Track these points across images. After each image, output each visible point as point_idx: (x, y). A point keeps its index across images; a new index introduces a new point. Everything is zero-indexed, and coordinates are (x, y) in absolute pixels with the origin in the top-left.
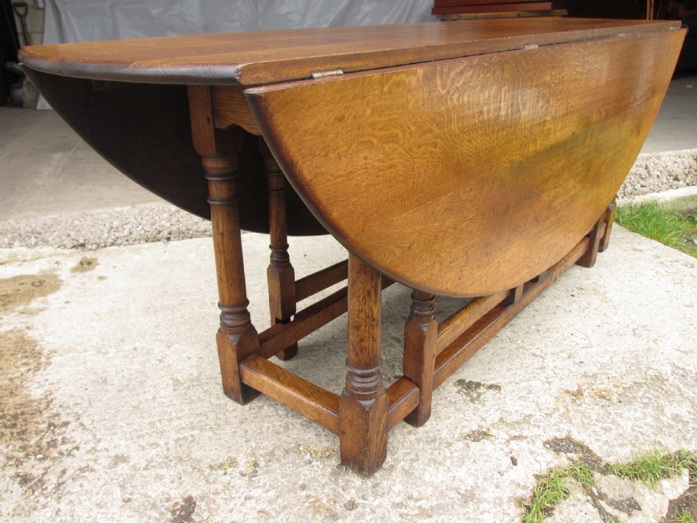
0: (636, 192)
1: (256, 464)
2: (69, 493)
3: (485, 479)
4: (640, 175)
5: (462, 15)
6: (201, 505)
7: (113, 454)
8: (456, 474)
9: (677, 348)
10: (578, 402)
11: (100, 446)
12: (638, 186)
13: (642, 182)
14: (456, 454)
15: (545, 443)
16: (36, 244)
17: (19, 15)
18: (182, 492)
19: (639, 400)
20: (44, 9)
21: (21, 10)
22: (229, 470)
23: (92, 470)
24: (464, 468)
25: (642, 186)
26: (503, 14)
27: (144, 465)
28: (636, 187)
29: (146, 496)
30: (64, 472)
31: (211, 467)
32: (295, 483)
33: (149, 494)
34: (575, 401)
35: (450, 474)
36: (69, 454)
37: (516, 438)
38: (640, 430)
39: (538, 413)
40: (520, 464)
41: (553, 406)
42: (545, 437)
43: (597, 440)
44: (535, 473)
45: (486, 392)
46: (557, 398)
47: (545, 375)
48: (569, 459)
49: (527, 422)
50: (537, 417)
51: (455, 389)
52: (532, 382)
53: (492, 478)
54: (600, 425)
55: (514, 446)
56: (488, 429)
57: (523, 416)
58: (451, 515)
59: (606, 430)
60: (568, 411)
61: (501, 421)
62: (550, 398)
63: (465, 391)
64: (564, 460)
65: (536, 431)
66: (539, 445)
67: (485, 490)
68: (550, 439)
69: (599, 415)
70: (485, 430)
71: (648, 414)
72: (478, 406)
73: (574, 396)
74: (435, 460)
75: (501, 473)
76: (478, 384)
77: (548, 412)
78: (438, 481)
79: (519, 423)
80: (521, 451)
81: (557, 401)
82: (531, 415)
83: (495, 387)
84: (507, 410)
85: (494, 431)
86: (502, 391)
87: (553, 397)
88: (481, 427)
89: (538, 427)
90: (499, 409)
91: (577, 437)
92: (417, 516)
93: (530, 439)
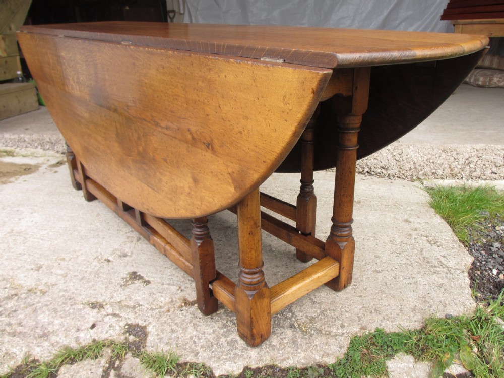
0: (484, 177)
3: (65, 330)
4: (495, 162)
5: (459, 21)
8: (55, 321)
10: (184, 308)
12: (488, 172)
13: (494, 170)
15: (127, 324)
16: (49, 149)
20: (184, 14)
21: (171, 15)
25: (493, 173)
28: (486, 172)
35: (52, 320)
37: (115, 315)
38: (196, 340)
39: (147, 306)
40: (94, 329)
41: (162, 305)
42: (132, 321)
43: (158, 335)
44: (97, 338)
45: (138, 283)
46: (172, 301)
47: (187, 285)
48: (126, 339)
49: (134, 307)
50: (143, 308)
51: (125, 276)
52: (172, 287)
53: (70, 330)
54: (174, 327)
55: (106, 319)
56: (106, 304)
57: (136, 304)
58: (22, 340)
59: (173, 331)
60: (169, 311)
61: (120, 302)
62: (168, 300)
63: (128, 279)
64: (122, 338)
65: (131, 316)
66: (122, 324)
67: (58, 335)
68: (134, 323)
69: (184, 320)
70: (104, 304)
71: (217, 333)
72: (120, 289)
73: (186, 304)
74: (56, 309)
75: (78, 330)
76: (141, 277)
77: (154, 308)
78: (43, 320)
79: (128, 307)
80: (107, 323)
81: (170, 303)
82: (141, 305)
83: (148, 282)
84: (133, 297)
85: (108, 306)
86: (148, 286)
87: (170, 300)
88: (104, 301)
89: (136, 313)
90: (129, 295)
91: (149, 329)
92: (9, 333)
93: (121, 319)
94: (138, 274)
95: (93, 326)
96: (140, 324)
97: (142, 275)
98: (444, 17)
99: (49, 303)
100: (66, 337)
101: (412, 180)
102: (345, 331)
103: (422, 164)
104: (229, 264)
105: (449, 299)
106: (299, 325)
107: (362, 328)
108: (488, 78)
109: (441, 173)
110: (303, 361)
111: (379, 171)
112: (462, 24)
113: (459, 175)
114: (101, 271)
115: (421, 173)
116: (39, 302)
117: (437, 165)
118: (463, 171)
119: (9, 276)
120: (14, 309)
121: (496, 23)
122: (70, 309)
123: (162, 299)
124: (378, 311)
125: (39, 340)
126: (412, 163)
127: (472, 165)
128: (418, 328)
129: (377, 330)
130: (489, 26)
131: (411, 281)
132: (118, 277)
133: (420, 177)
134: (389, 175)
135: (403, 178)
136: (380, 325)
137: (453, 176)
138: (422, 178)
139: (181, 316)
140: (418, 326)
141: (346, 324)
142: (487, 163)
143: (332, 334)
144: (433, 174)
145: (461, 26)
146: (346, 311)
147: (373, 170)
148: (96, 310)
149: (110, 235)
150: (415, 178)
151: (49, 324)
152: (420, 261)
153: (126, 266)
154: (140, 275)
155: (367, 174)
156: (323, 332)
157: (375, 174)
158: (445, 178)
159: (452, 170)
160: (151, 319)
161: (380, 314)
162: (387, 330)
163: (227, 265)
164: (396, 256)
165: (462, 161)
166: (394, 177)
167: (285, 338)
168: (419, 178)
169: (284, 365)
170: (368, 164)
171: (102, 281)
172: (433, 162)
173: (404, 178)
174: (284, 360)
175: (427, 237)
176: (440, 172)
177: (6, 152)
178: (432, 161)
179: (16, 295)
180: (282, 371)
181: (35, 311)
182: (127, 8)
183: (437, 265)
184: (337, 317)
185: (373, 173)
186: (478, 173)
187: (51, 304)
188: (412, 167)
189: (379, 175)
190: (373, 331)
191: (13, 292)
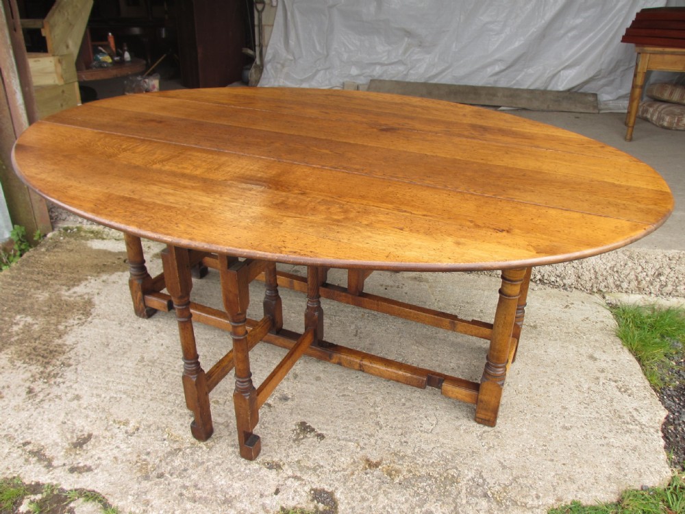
0: (676, 294)
1: (138, 429)
2: (43, 408)
3: (248, 495)
6: (93, 440)
7: (76, 393)
8: (234, 484)
9: (502, 461)
10: (368, 470)
11: (75, 386)
12: (681, 288)
14: (247, 471)
15: (312, 489)
17: (258, 10)
18: (91, 429)
19: (416, 489)
20: (276, 6)
21: (260, 7)
22: (122, 427)
23: (61, 399)
24: (241, 483)
27: (85, 406)
28: (678, 288)
29: (74, 424)
30: (48, 394)
31: (114, 421)
32: (146, 449)
33: (77, 424)
34: (366, 469)
35: (230, 482)
36: (58, 385)
37: (296, 478)
38: (389, 510)
39: (328, 467)
40: (279, 495)
41: (345, 466)
42: (317, 486)
43: (349, 503)
44: (284, 505)
45: (311, 438)
46: (354, 462)
47: (366, 442)
48: (316, 507)
49: (315, 470)
50: (325, 469)
51: (294, 427)
52: (350, 443)
53: (253, 496)
54: (364, 494)
55: (289, 482)
56: (284, 464)
57: (316, 464)
58: (206, 507)
59: (363, 499)
60: (353, 474)
61: (298, 462)
62: (349, 460)
63: (298, 431)
64: (312, 506)
65: (314, 479)
66: (307, 489)
67: (241, 502)
68: (319, 488)
69: (372, 486)
70: (281, 463)
71: (409, 501)
72: (294, 446)
73: (370, 465)
74: (231, 470)
75: (262, 496)
76: (313, 430)
77: (336, 469)
78: (220, 483)
79: (308, 468)
80: (290, 487)
81: (352, 464)
82: (322, 466)
83: (321, 437)
84: (310, 456)
85: (286, 466)
86: (322, 441)
87: (352, 460)
88: (281, 461)
89: (319, 476)
90: (306, 453)
91: (338, 495)
92: (188, 498)
93: (304, 482)
94: (308, 424)
95: (277, 492)
96: (326, 489)
97: (313, 426)
99: (220, 462)
100: (251, 503)
101: (592, 293)
102: (540, 503)
103: (605, 273)
104: (405, 413)
105: (644, 467)
106: (493, 494)
107: (559, 500)
108: (676, 119)
109: (626, 286)
111: (553, 279)
112: (650, 53)
113: (647, 289)
114: (266, 420)
115: (603, 284)
116: (209, 460)
117: (622, 276)
118: (652, 284)
119: (164, 423)
120: (183, 467)
122: (245, 469)
123: (343, 459)
124: (573, 481)
125: (223, 507)
126: (592, 271)
127: (662, 278)
128: (615, 501)
129: (573, 502)
131: (603, 441)
132: (286, 428)
133: (602, 289)
134: (565, 285)
135: (581, 289)
136: (576, 496)
137: (640, 290)
138: (604, 290)
139: (367, 480)
140: (614, 498)
141: (541, 495)
142: (680, 276)
143: (528, 506)
144: (618, 286)
145: (648, 55)
146: (540, 479)
147: (546, 277)
148: (274, 472)
149: (260, 368)
150: (595, 290)
151: (228, 488)
152: (611, 416)
153: (291, 414)
154: (310, 426)
155: (538, 282)
156: (519, 503)
157: (548, 282)
158: (630, 292)
159: (639, 283)
160: (337, 484)
161: (574, 483)
162: (584, 503)
163: (403, 415)
164: (585, 408)
165: (651, 273)
166: (570, 287)
167: (481, 510)
168: (600, 291)
170: (541, 270)
171: (270, 433)
172: (617, 272)
173: (583, 289)
175: (616, 381)
177: (92, 232)
178: (615, 269)
179: (180, 450)
181: (207, 470)
183: (629, 421)
184: (531, 486)
185: (545, 281)
186: (669, 288)
187: (223, 462)
188: (593, 277)
189: (553, 285)
190: (569, 503)
191: (175, 446)
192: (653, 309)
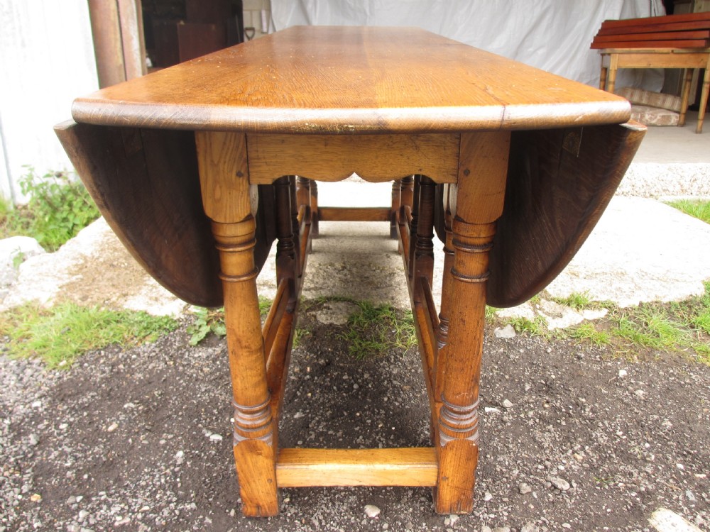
5: (616, 49)
17: (247, 36)
19: (599, 279)
21: (249, 33)
22: (329, 267)
26: (657, 49)
31: (320, 265)
98: (593, 46)
101: (646, 197)
102: (694, 279)
103: (653, 181)
107: (707, 278)
110: (679, 297)
112: (619, 53)
113: (689, 190)
115: (653, 190)
117: (667, 183)
121: (655, 53)
126: (643, 181)
127: (698, 182)
130: (647, 55)
135: (636, 195)
137: (684, 191)
138: (655, 194)
144: (664, 190)
145: (618, 55)
150: (648, 195)
158: (676, 194)
159: (682, 186)
165: (688, 179)
168: (651, 195)
169: (665, 301)
173: (638, 195)
174: (664, 297)
176: (671, 189)
178: (661, 179)
180: (666, 304)
182: (182, 23)
188: (644, 185)
192: (699, 201)
